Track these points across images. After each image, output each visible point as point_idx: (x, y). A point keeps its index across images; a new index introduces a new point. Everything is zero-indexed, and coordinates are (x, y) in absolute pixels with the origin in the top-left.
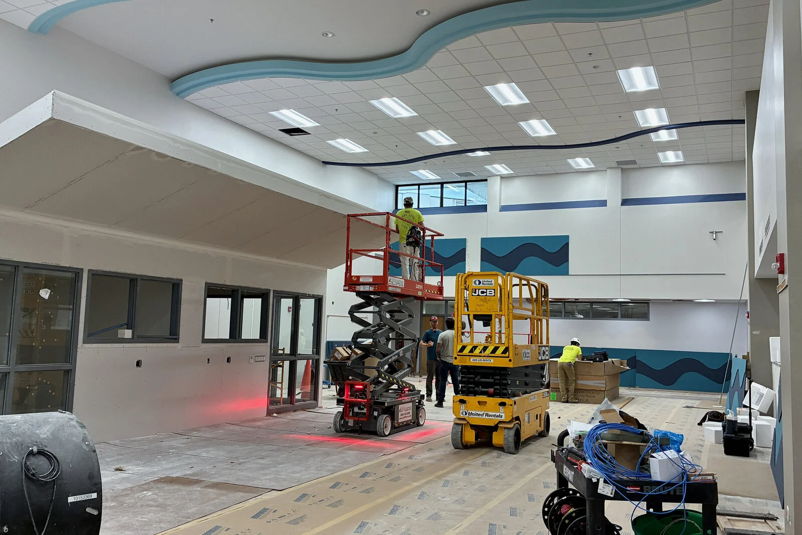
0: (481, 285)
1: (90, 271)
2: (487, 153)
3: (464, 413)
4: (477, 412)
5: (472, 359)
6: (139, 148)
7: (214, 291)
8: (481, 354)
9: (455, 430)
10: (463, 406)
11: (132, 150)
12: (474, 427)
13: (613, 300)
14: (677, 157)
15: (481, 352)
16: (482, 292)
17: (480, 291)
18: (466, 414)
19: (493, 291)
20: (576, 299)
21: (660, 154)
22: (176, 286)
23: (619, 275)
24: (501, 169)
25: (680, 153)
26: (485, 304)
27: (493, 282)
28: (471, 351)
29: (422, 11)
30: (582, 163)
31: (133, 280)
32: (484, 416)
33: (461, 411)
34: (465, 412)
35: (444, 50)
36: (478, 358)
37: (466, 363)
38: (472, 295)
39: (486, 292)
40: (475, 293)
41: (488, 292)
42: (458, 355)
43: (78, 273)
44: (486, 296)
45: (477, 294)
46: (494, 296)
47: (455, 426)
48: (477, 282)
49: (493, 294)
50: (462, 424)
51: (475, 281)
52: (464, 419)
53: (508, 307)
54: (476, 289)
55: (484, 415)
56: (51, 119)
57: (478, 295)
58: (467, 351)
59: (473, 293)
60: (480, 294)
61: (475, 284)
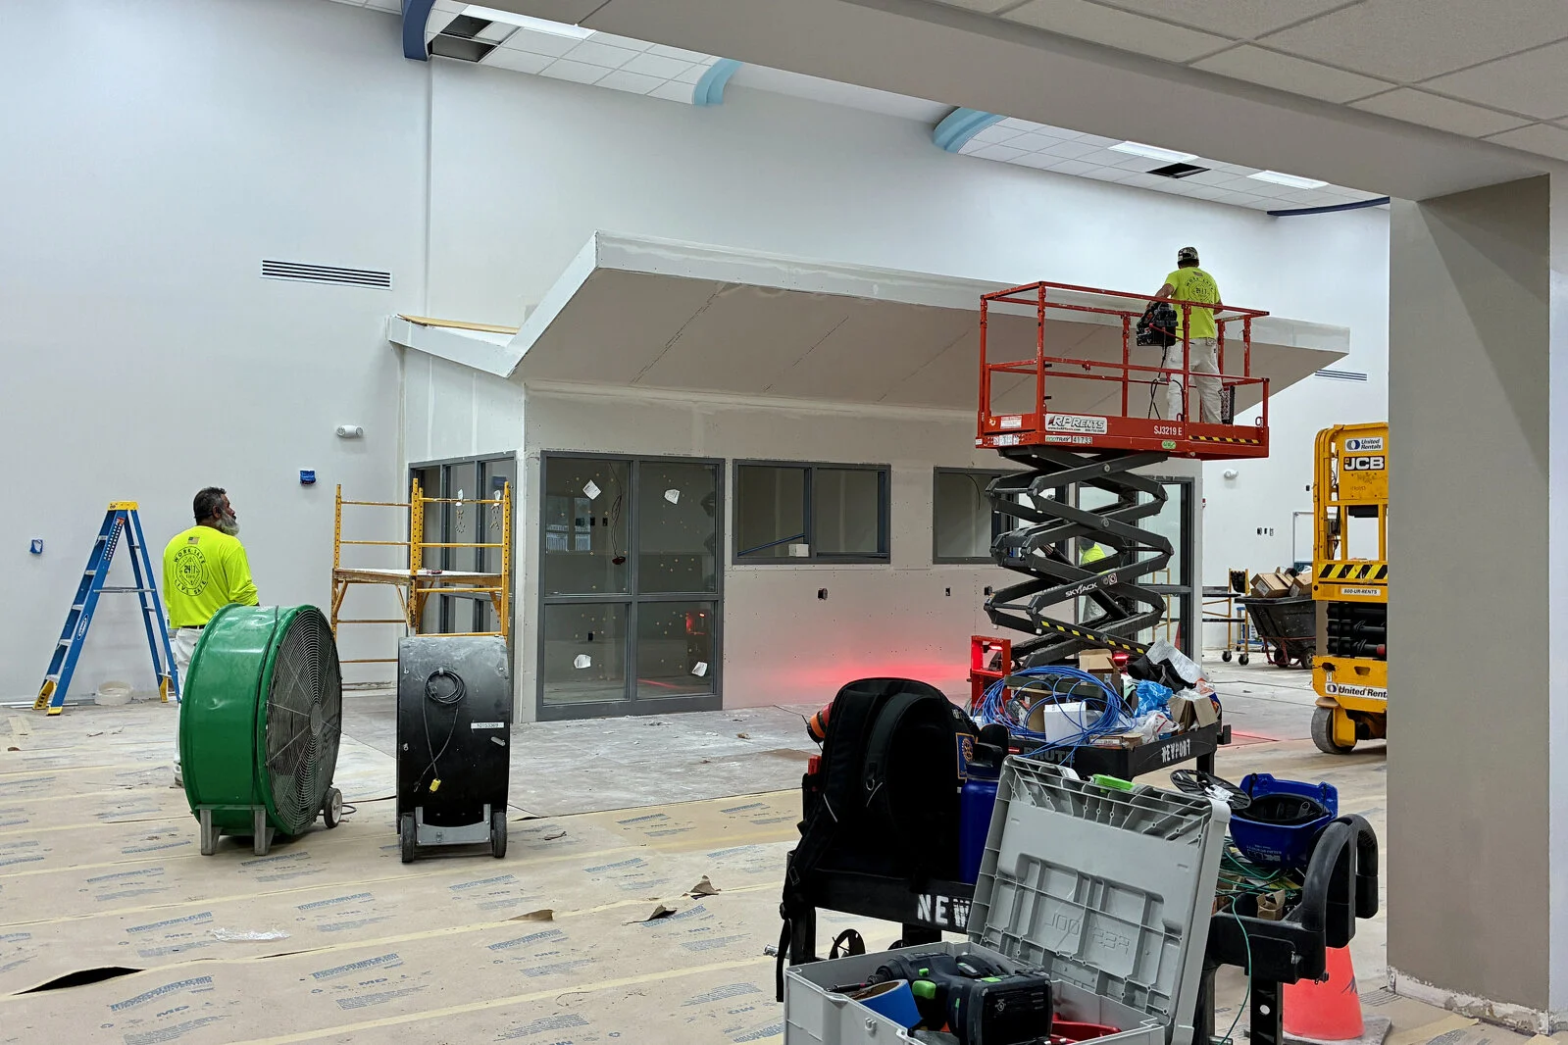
0: (1360, 449)
1: (735, 461)
3: (1332, 689)
4: (1353, 687)
5: (1343, 590)
6: (731, 286)
8: (1358, 581)
9: (1317, 719)
10: (1330, 675)
11: (724, 289)
12: (1352, 714)
15: (1358, 577)
16: (1363, 463)
17: (1359, 460)
18: (1335, 690)
19: (1381, 459)
22: (883, 474)
26: (1367, 485)
27: (1381, 443)
28: (1342, 575)
31: (807, 469)
32: (1366, 695)
33: (1327, 685)
34: (1334, 686)
36: (1354, 588)
37: (1333, 596)
38: (1345, 470)
39: (1369, 463)
40: (1350, 465)
41: (1372, 463)
42: (1320, 582)
43: (717, 466)
44: (1369, 469)
45: (1353, 467)
46: (1383, 469)
47: (1320, 711)
48: (1353, 445)
49: (1381, 466)
50: (1332, 708)
51: (1350, 443)
52: (1332, 699)
54: (1350, 458)
55: (1366, 692)
56: (597, 269)
57: (1356, 469)
58: (1333, 575)
59: (1347, 467)
60: (1358, 467)
61: (1350, 448)
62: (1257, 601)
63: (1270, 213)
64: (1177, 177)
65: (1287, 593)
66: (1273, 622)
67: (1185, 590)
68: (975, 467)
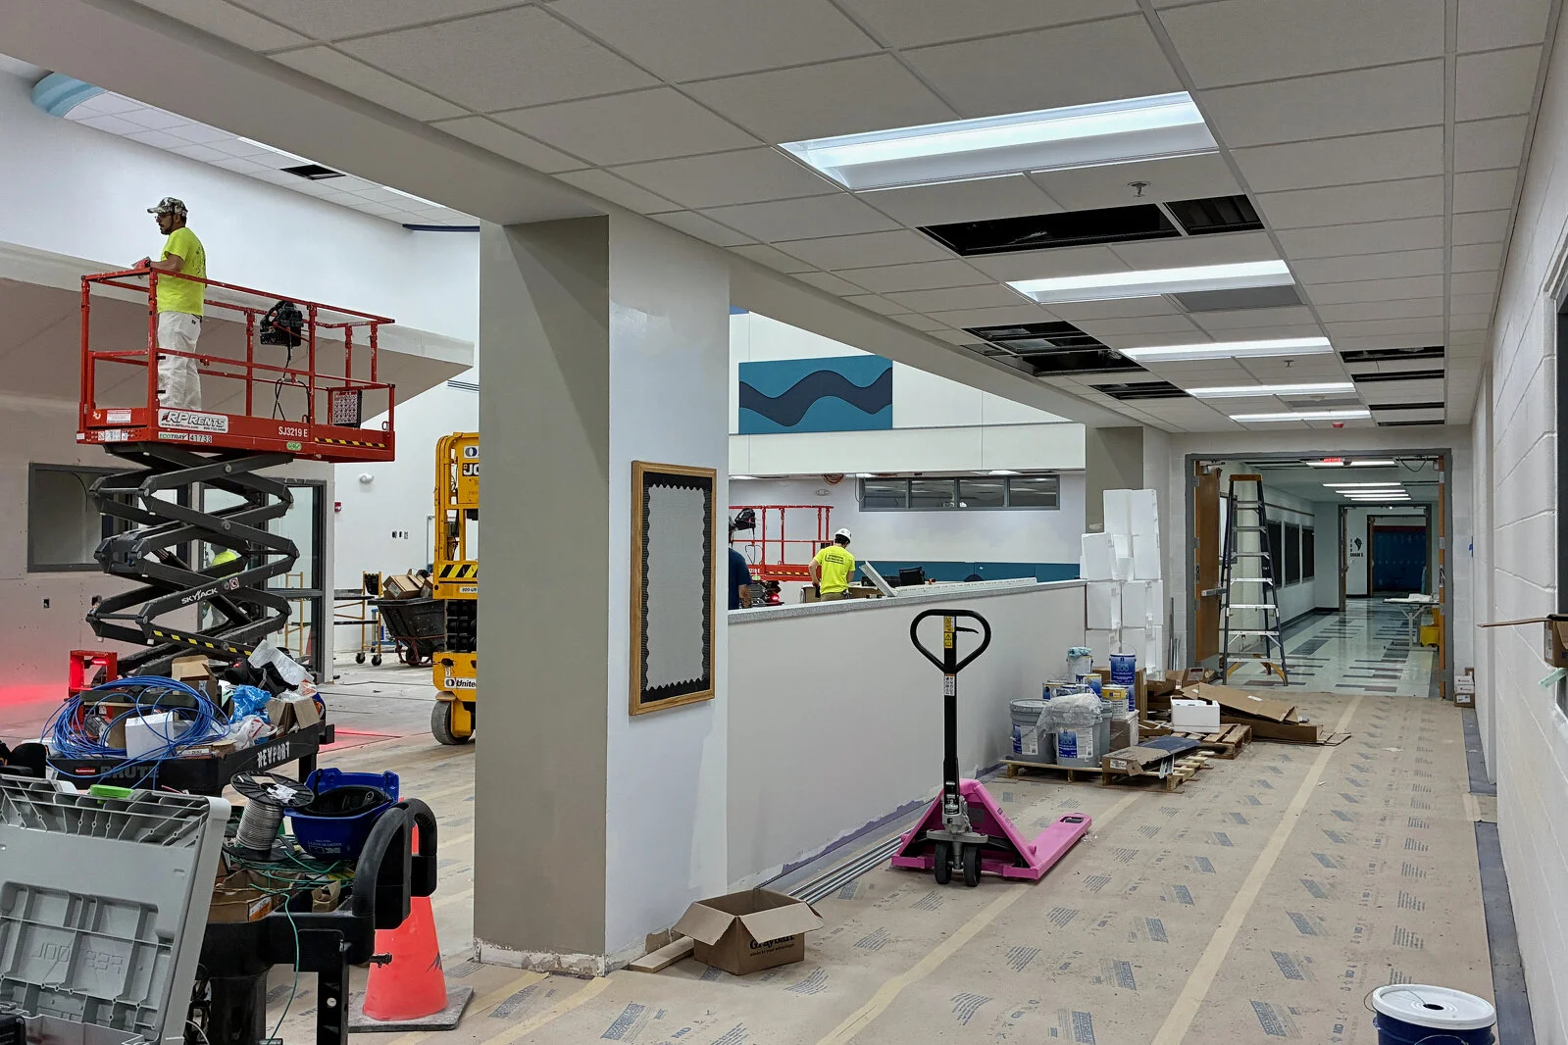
0: (476, 456)
3: (450, 683)
4: (470, 680)
5: (461, 589)
8: (475, 580)
9: (437, 713)
10: (448, 671)
12: (466, 706)
15: (474, 576)
17: (475, 466)
18: (453, 685)
20: (916, 474)
23: (979, 426)
28: (460, 574)
33: (446, 679)
34: (452, 681)
36: (471, 587)
37: (452, 595)
38: (463, 475)
40: (468, 470)
42: (440, 582)
45: (470, 473)
47: (440, 705)
48: (471, 452)
50: (450, 702)
51: (468, 449)
52: (450, 693)
54: (469, 464)
57: (473, 475)
58: (453, 575)
59: (465, 472)
60: (476, 473)
61: (468, 454)
62: (389, 603)
63: (405, 226)
64: (313, 179)
65: (418, 594)
66: (404, 624)
67: (316, 593)
68: (81, 464)
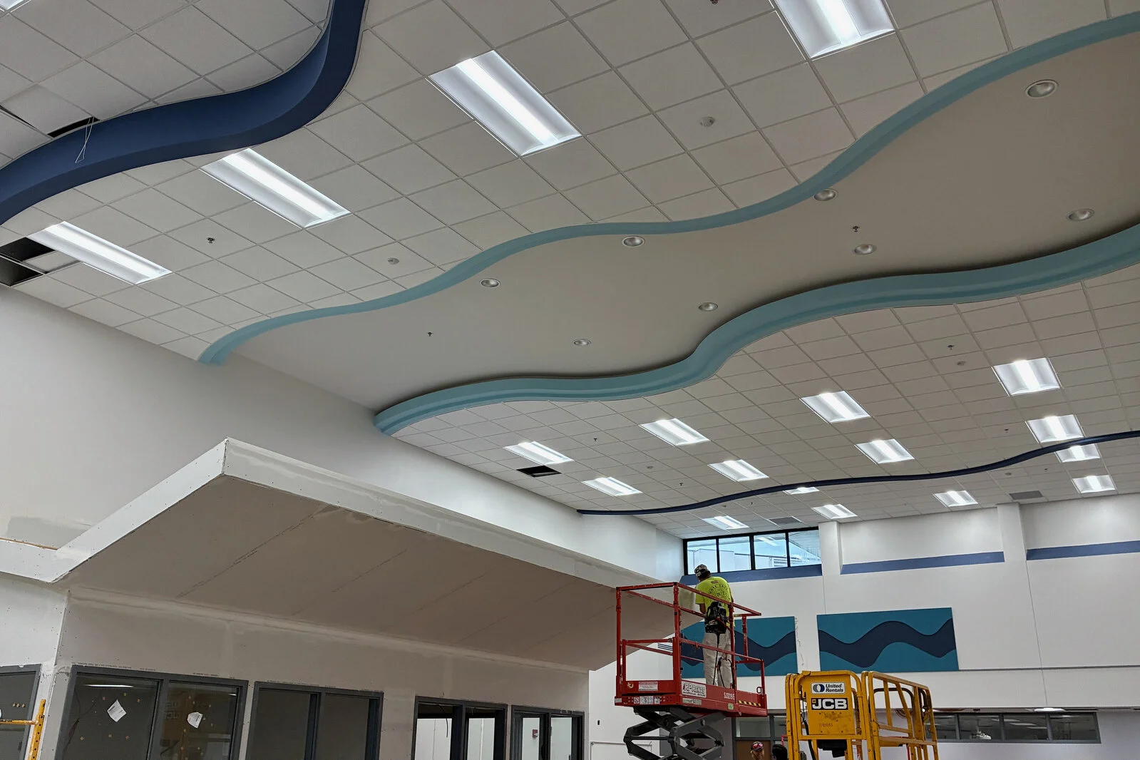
0: (824, 692)
1: (257, 683)
2: (814, 489)
6: (331, 508)
7: (427, 709)
11: (324, 511)
13: (1036, 710)
14: (1104, 484)
16: (828, 704)
17: (824, 701)
19: (845, 701)
20: (975, 710)
21: (1076, 481)
22: (374, 702)
23: (1040, 669)
24: (837, 511)
25: (1107, 478)
26: (834, 723)
27: (843, 688)
29: (707, 305)
30: (956, 498)
31: (315, 696)
35: (741, 352)
38: (813, 709)
39: (834, 704)
40: (817, 705)
41: (837, 704)
43: (241, 687)
44: (834, 709)
45: (819, 707)
46: (847, 709)
48: (819, 688)
49: (845, 707)
51: (815, 686)
53: (871, 727)
56: (222, 476)
57: (822, 708)
59: (814, 706)
60: (825, 707)
61: (816, 690)
63: (579, 511)
64: (534, 476)
